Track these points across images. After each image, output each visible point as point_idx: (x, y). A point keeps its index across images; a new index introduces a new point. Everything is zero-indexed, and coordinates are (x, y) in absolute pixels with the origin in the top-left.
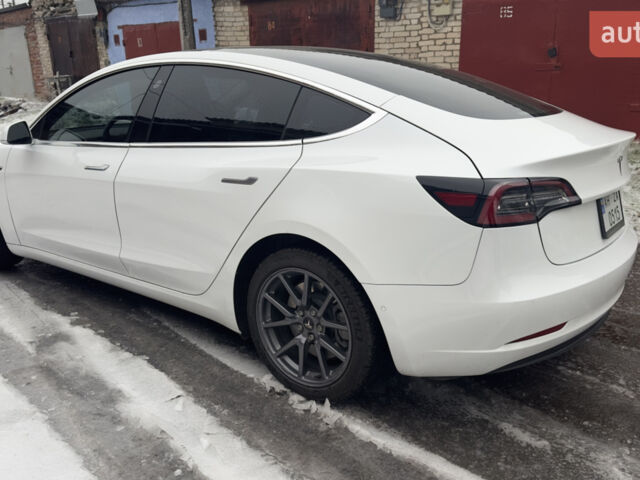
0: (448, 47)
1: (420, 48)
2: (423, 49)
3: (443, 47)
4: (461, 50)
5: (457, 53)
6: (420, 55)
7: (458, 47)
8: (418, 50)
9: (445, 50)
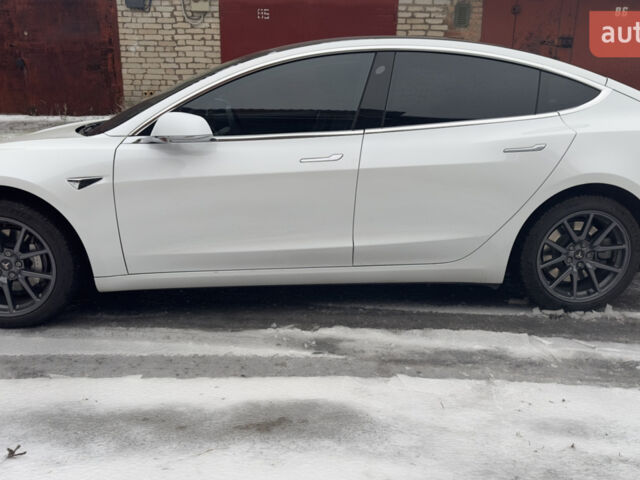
0: (208, 43)
1: (176, 41)
2: (179, 43)
3: (202, 42)
4: (222, 47)
5: (218, 49)
6: (177, 49)
7: (218, 43)
8: (174, 44)
9: (205, 45)
